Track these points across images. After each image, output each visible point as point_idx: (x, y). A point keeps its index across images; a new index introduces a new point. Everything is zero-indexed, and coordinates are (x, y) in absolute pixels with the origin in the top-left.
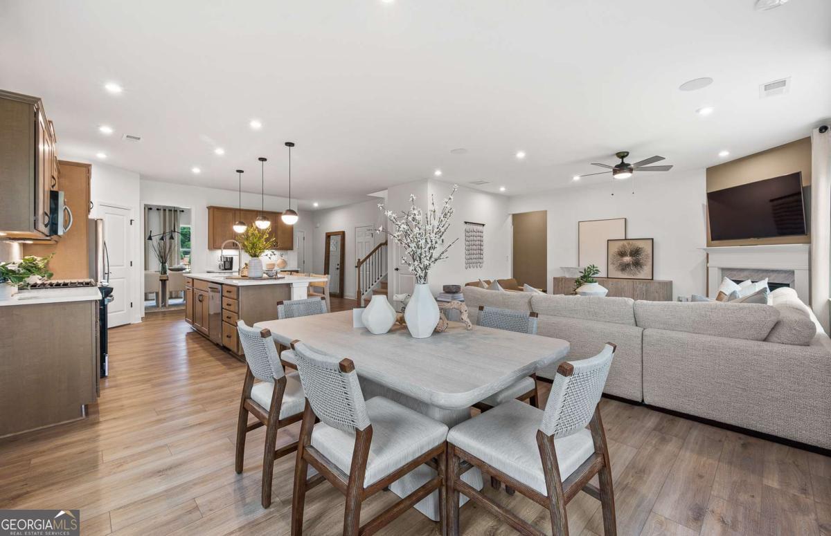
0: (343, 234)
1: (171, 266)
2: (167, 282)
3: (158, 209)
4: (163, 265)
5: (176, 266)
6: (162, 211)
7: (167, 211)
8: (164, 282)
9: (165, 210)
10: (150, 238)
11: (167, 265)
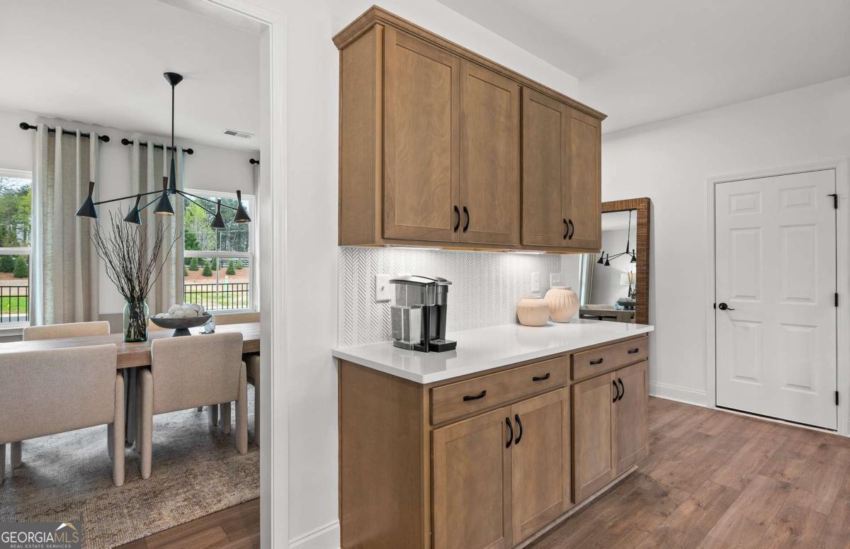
0: (643, 208)
1: (159, 309)
2: (147, 376)
3: (125, 142)
4: (132, 308)
5: (175, 310)
6: (136, 147)
7: (150, 148)
8: (134, 376)
9: (143, 145)
10: (89, 210)
11: (148, 310)
